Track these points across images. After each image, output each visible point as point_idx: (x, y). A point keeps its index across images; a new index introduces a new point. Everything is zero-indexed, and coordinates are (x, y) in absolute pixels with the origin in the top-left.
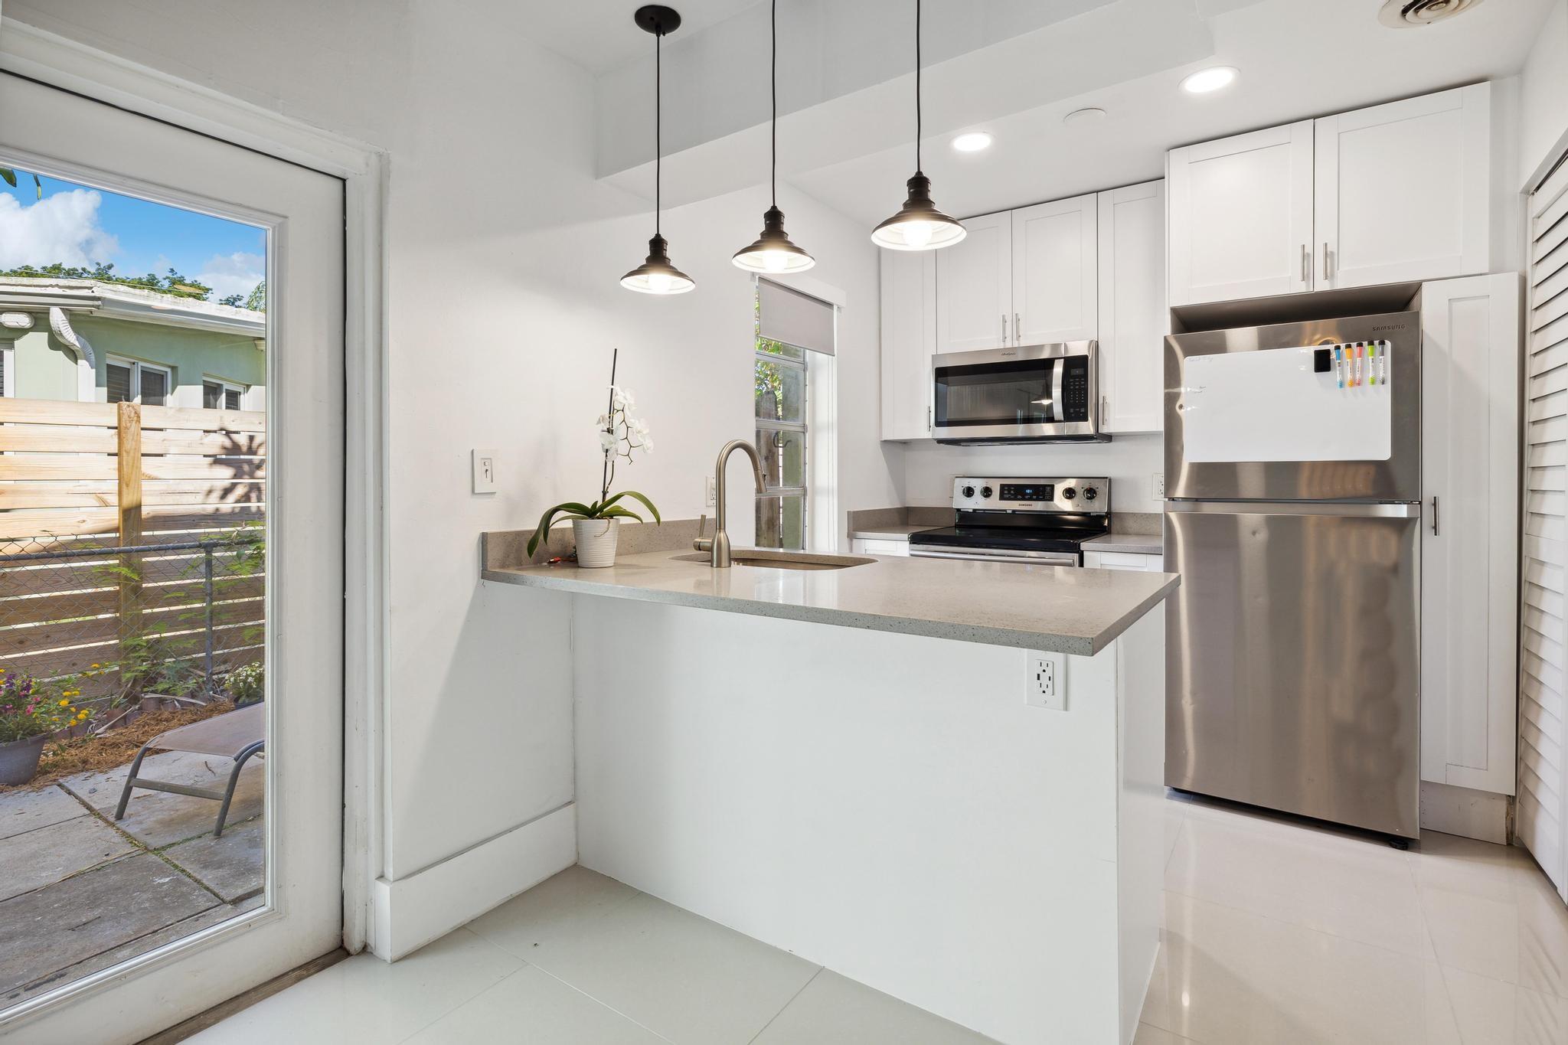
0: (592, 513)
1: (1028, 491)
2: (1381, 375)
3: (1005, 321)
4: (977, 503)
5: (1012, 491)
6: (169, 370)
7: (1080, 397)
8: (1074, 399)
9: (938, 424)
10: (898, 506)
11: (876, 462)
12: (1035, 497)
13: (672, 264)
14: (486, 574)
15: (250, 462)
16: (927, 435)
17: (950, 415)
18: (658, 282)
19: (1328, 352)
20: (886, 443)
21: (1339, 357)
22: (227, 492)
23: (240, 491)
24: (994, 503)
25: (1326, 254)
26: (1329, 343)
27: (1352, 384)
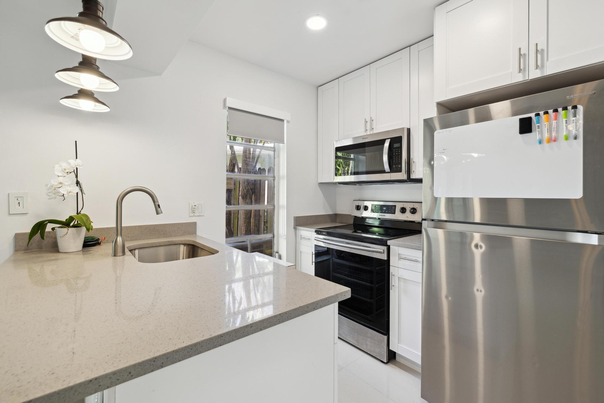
1: (385, 208)
2: (574, 132)
3: (366, 122)
4: (363, 214)
5: (377, 208)
7: (398, 159)
8: (396, 161)
9: (337, 175)
10: (330, 213)
12: (387, 212)
16: (333, 180)
19: (530, 118)
20: (321, 184)
21: (538, 122)
24: (369, 214)
25: (537, 51)
26: (531, 112)
27: (550, 140)
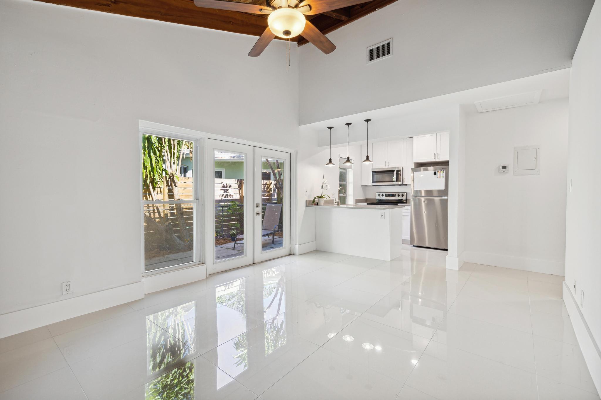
0: (320, 197)
1: (391, 195)
2: (443, 176)
3: (386, 162)
4: (381, 197)
5: (388, 195)
6: (187, 167)
7: (399, 177)
9: (373, 182)
10: (365, 198)
11: (360, 189)
13: (332, 162)
14: (306, 206)
15: (226, 189)
16: (371, 184)
17: (375, 181)
18: (330, 165)
19: (436, 172)
20: (362, 186)
21: (438, 173)
22: (223, 195)
23: (225, 195)
24: (384, 198)
25: (438, 155)
26: (436, 170)
27: (439, 177)
